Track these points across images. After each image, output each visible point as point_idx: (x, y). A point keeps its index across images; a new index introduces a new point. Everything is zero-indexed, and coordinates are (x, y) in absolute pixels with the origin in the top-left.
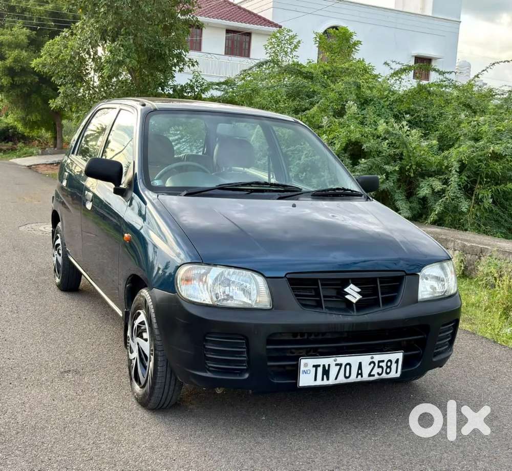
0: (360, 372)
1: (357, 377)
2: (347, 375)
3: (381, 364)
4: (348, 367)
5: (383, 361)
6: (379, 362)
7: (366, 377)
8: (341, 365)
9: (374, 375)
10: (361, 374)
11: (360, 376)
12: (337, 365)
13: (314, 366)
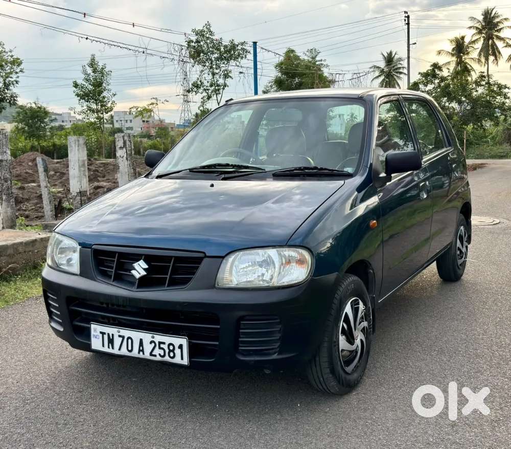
0: (141, 348)
1: (139, 353)
2: (130, 348)
3: (162, 346)
4: (130, 341)
5: (164, 343)
6: (160, 343)
7: (147, 355)
8: (123, 337)
9: (155, 356)
10: (143, 351)
11: (141, 353)
12: (120, 336)
13: (101, 333)
